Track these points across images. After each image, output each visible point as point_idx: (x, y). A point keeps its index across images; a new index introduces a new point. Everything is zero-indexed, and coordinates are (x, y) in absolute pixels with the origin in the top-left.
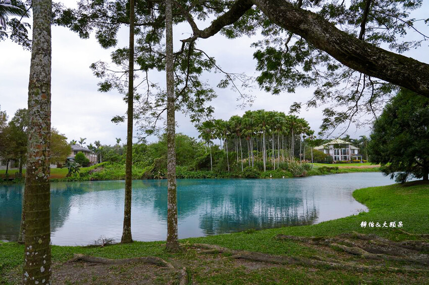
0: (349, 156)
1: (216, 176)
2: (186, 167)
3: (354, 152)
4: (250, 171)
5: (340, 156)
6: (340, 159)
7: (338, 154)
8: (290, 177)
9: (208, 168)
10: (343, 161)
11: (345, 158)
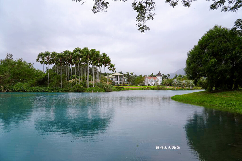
0: (122, 82)
1: (53, 91)
2: (27, 84)
3: (125, 80)
4: (79, 87)
5: (118, 82)
6: (118, 84)
7: (117, 81)
8: (104, 92)
9: (46, 85)
10: (120, 84)
11: (121, 83)
